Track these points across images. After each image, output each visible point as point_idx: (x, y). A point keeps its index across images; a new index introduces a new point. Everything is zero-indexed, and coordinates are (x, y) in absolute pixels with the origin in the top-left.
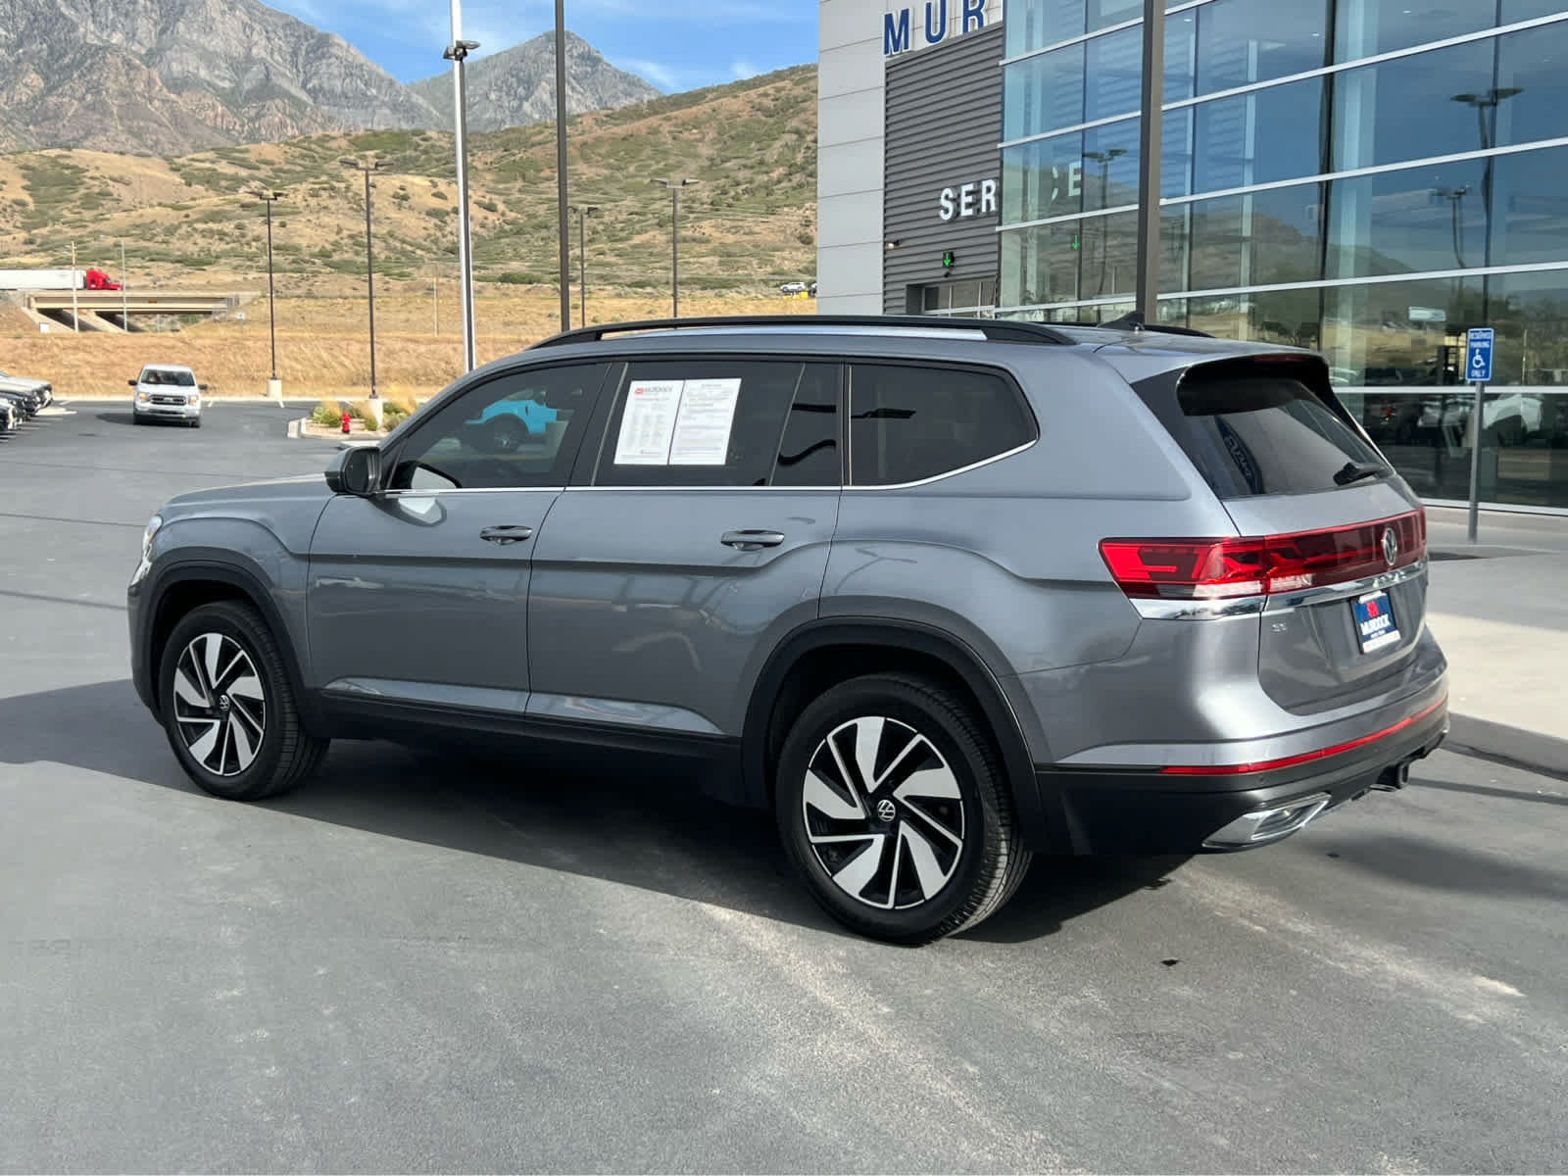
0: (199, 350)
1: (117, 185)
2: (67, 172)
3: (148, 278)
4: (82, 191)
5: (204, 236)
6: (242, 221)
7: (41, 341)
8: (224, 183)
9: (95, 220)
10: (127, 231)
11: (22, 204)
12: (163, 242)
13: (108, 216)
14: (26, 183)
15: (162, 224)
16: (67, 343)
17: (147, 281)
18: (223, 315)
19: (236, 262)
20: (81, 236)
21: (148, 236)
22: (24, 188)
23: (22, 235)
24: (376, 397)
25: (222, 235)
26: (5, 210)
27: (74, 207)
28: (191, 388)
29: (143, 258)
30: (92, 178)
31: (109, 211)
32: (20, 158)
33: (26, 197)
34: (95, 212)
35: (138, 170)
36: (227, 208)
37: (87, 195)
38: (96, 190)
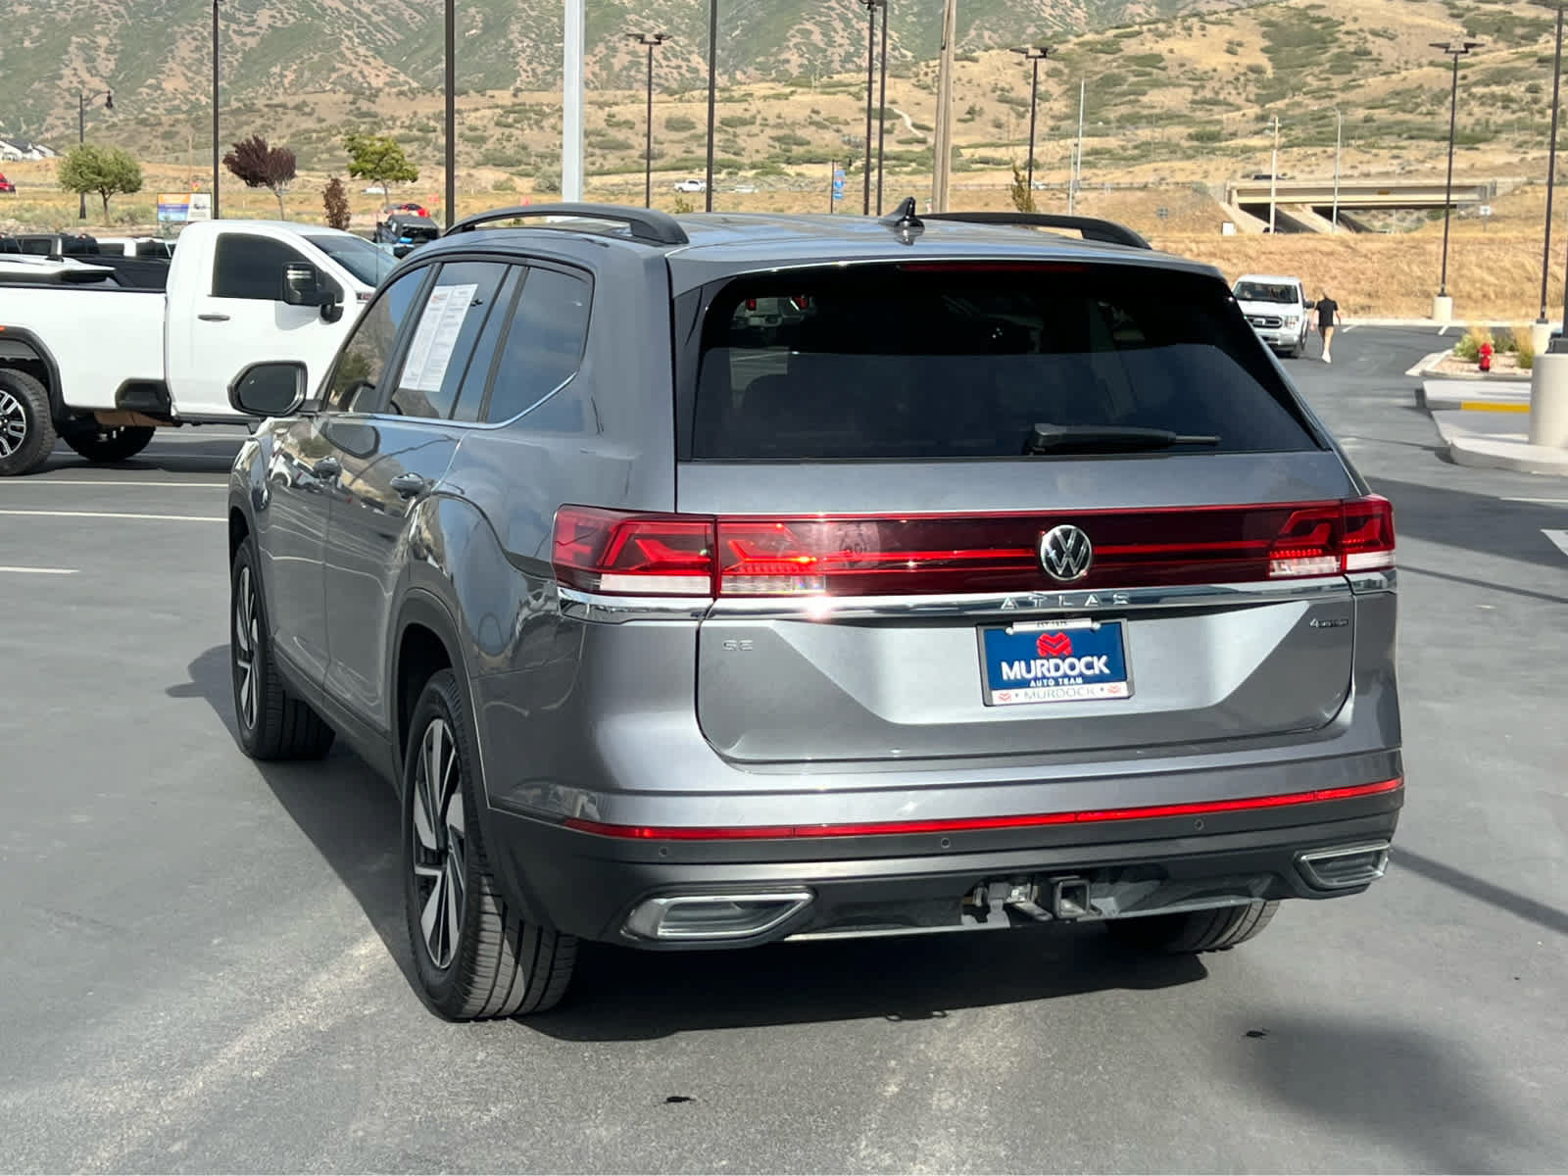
0: (1366, 256)
1: (1379, 41)
2: (1317, 26)
3: (1395, 162)
4: (1334, 50)
5: (1482, 104)
6: (1537, 82)
7: (1173, 246)
8: (1519, 31)
9: (1346, 88)
10: (1383, 100)
11: (1257, 70)
12: (1429, 113)
13: (1362, 82)
14: (1266, 43)
15: (1430, 89)
16: (1202, 247)
17: (1394, 166)
18: (1471, 210)
19: (1519, 137)
20: (1325, 110)
21: (1410, 106)
22: (1264, 50)
23: (1253, 111)
24: (1546, 322)
25: (1507, 101)
26: (1237, 79)
27: (1321, 72)
28: (1293, 305)
29: (1399, 135)
30: (1348, 33)
31: (1365, 75)
32: (1262, 12)
33: (1263, 61)
34: (1348, 77)
35: (1408, 20)
36: (1519, 64)
37: (1339, 56)
38: (1351, 48)
